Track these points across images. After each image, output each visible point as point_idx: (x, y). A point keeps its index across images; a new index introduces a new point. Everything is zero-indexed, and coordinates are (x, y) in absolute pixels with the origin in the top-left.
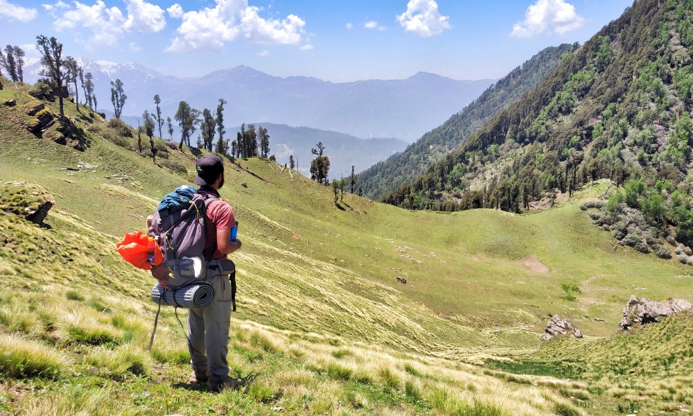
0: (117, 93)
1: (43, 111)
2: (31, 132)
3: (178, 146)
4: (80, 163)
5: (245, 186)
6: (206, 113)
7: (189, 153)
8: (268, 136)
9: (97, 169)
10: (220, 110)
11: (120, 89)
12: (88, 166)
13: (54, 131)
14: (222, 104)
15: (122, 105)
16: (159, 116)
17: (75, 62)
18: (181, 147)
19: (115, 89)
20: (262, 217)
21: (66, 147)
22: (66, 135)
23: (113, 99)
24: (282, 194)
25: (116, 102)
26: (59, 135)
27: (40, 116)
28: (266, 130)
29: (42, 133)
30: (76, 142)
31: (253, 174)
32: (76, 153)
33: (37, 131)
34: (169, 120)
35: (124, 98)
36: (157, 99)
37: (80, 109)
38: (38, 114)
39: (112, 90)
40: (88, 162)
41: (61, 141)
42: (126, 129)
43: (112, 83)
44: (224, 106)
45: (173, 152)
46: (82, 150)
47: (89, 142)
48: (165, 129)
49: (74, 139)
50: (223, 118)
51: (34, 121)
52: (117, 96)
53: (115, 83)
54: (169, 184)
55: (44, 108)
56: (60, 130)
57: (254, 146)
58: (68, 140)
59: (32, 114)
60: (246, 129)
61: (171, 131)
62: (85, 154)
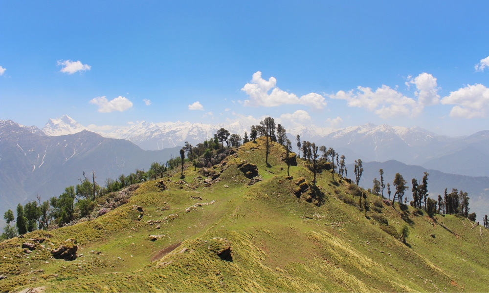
0: (358, 167)
1: (304, 183)
2: (295, 194)
3: (391, 203)
4: (315, 214)
5: (434, 236)
6: (414, 181)
7: (398, 208)
8: (469, 199)
9: (323, 218)
10: (425, 180)
11: (360, 165)
12: (319, 216)
13: (306, 195)
14: (426, 175)
15: (361, 174)
16: (382, 183)
17: (334, 151)
18: (393, 204)
19: (357, 165)
20: (429, 263)
21: (312, 203)
22: (313, 197)
23: (355, 171)
24: (466, 246)
25: (357, 172)
26: (309, 197)
27: (301, 186)
28: (466, 194)
29: (301, 195)
30: (317, 201)
31: (445, 228)
32: (315, 208)
33: (298, 194)
34: (389, 185)
35: (362, 171)
36: (381, 172)
37: (334, 177)
38: (301, 184)
39: (356, 166)
40: (320, 214)
41: (309, 201)
42: (358, 191)
43: (356, 161)
44: (428, 177)
45: (387, 207)
46: (319, 206)
47: (325, 201)
48: (386, 191)
49: (316, 199)
50: (427, 185)
51: (298, 188)
52: (358, 169)
53: (357, 161)
54: (366, 232)
55: (305, 181)
56: (309, 194)
57: (457, 205)
58: (314, 199)
59: (298, 184)
60: (449, 192)
61: (389, 193)
62: (320, 208)
